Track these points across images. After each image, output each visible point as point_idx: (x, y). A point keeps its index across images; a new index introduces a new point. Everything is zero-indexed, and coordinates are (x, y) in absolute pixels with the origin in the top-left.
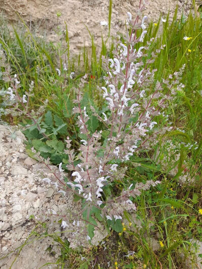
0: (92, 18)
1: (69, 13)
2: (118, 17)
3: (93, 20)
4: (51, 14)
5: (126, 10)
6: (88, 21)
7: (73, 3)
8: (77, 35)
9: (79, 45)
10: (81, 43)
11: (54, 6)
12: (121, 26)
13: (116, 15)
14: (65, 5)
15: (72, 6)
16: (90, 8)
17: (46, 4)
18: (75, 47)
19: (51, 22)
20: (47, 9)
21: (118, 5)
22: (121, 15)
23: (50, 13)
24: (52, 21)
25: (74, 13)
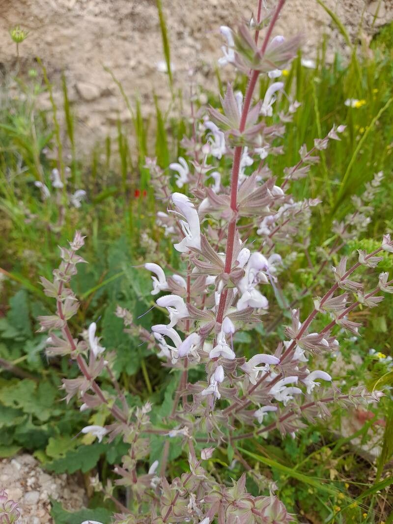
0: (141, 56)
1: (88, 46)
2: (201, 56)
3: (145, 61)
4: (46, 47)
5: (218, 41)
6: (132, 63)
7: (96, 24)
8: (107, 93)
9: (114, 116)
10: (117, 111)
11: (51, 28)
12: (207, 75)
13: (197, 51)
14: (79, 28)
15: (96, 29)
16: (137, 35)
17: (32, 25)
18: (104, 121)
19: (45, 65)
20: (36, 35)
21: (199, 30)
22: (208, 52)
23: (42, 45)
24: (49, 64)
25: (99, 46)
